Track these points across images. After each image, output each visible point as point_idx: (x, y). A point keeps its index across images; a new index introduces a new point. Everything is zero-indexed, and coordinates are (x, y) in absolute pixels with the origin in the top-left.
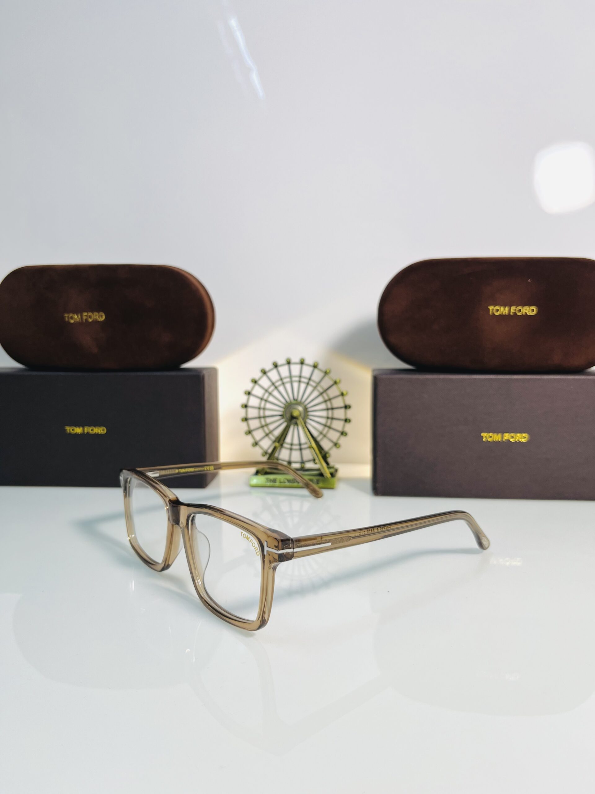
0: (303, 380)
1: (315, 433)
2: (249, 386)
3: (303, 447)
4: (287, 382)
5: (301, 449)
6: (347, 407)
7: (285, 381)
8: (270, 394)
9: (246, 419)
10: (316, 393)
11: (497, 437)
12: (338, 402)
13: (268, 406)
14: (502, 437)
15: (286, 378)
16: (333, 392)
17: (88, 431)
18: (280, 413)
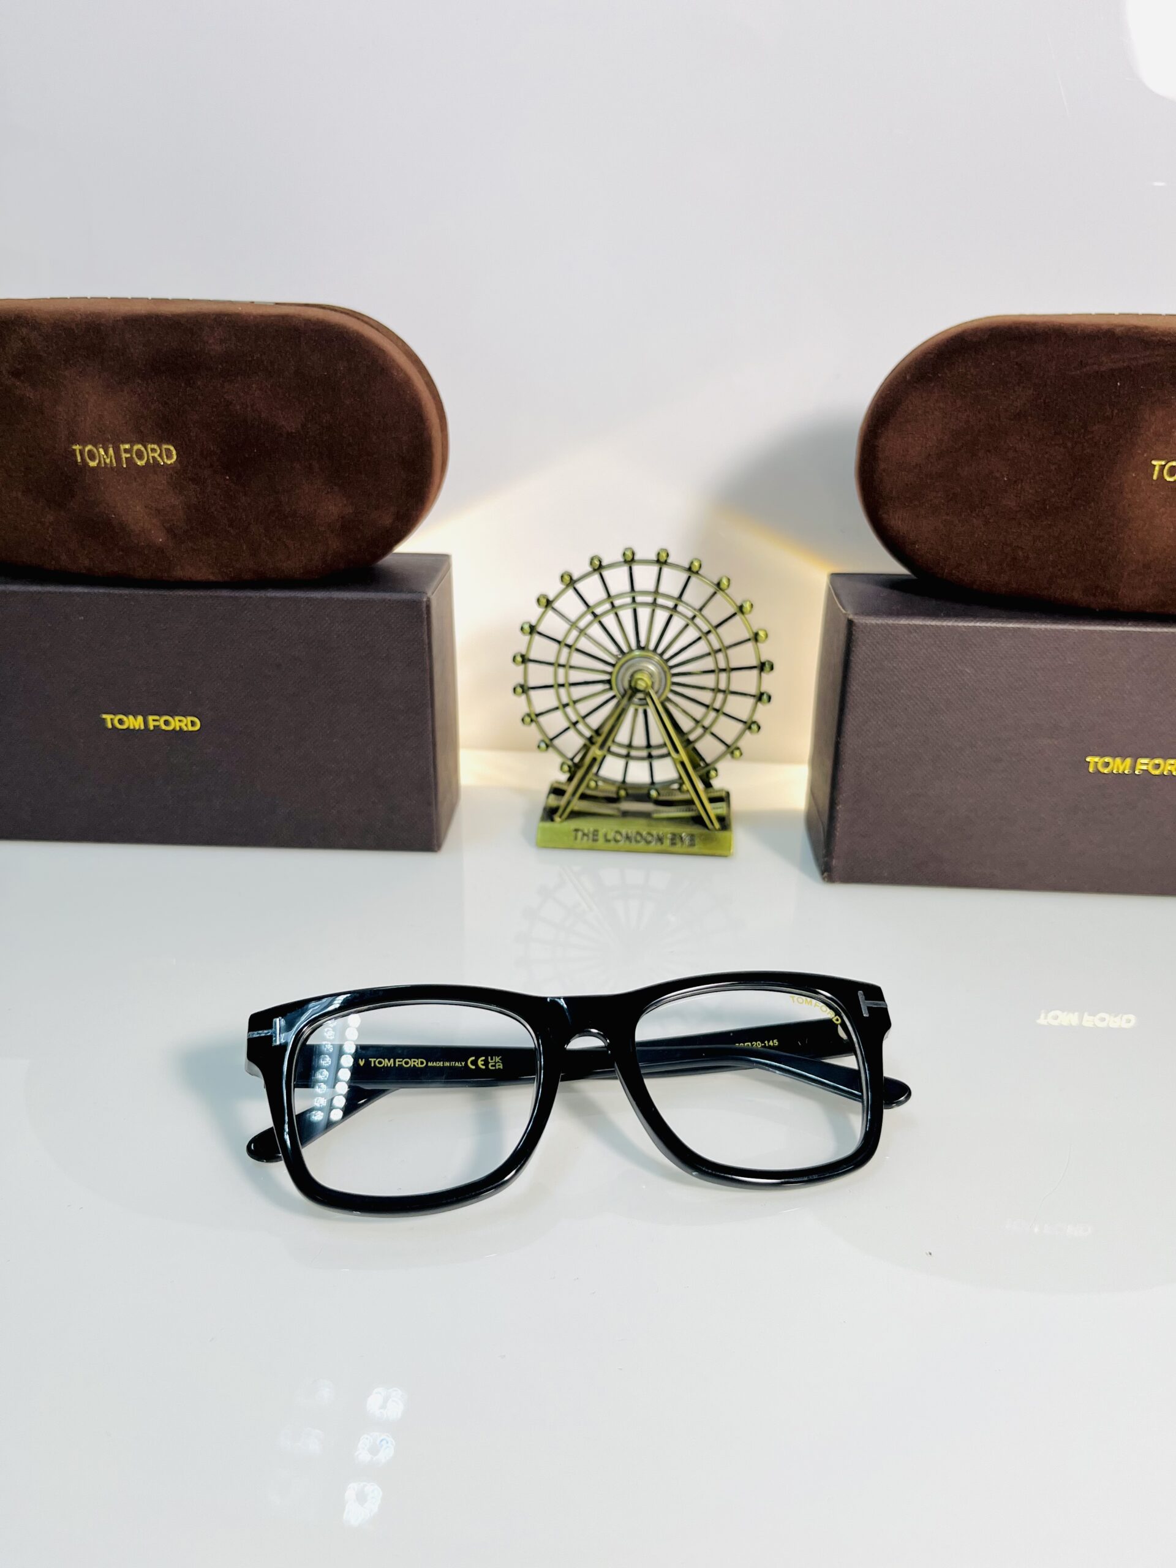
0: (661, 601)
1: (686, 724)
2: (533, 613)
3: (655, 753)
4: (622, 607)
5: (650, 756)
6: (762, 667)
7: (617, 603)
8: (582, 632)
9: (524, 689)
10: (691, 634)
11: (1120, 766)
12: (745, 655)
13: (578, 659)
14: (1133, 768)
15: (620, 595)
16: (733, 631)
17: (156, 723)
18: (606, 677)
